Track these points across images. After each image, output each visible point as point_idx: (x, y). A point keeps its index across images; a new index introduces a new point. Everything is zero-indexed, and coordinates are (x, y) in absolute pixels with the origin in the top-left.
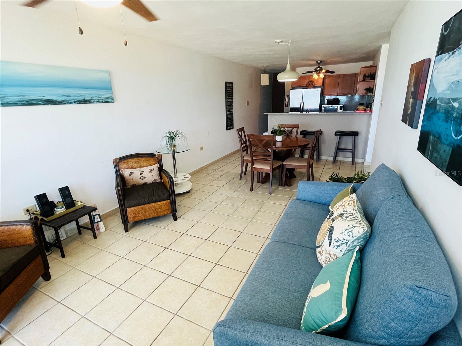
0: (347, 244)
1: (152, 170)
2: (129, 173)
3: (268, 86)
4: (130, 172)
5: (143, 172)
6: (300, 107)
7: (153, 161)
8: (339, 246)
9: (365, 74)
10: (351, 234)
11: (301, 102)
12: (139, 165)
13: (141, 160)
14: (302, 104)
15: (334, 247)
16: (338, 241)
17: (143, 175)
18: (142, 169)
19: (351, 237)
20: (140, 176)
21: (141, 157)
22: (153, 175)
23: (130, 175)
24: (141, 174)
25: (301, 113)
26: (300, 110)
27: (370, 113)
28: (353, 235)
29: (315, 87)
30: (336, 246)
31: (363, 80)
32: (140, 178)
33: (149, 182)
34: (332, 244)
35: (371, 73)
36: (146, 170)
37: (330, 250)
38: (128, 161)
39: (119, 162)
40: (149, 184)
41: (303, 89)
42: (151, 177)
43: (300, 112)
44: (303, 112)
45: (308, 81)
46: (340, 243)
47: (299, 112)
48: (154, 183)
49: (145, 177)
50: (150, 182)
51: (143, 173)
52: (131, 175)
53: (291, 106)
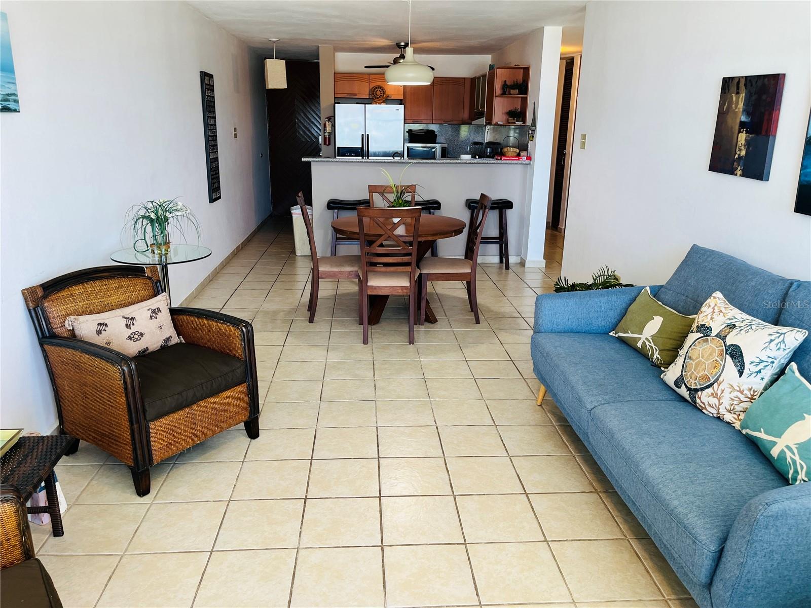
0: (773, 365)
1: (155, 312)
2: (95, 327)
3: (285, 89)
4: (98, 324)
5: (133, 319)
6: (361, 147)
7: (140, 287)
8: (760, 371)
9: (505, 81)
10: (783, 346)
11: (363, 135)
12: (107, 300)
13: (109, 286)
14: (365, 139)
15: (750, 376)
16: (760, 363)
17: (134, 329)
18: (128, 311)
19: (782, 350)
20: (128, 332)
21: (107, 278)
22: (160, 327)
23: (99, 333)
24: (128, 326)
25: (365, 159)
26: (360, 152)
27: (527, 162)
28: (785, 346)
29: (387, 100)
30: (755, 372)
31: (502, 94)
32: (130, 338)
33: (152, 348)
34: (746, 372)
35: (517, 82)
36: (141, 311)
37: (741, 384)
38: (73, 292)
39: (45, 297)
40: (153, 353)
41: (365, 104)
42: (158, 331)
43: (363, 158)
44: (368, 158)
45: (372, 85)
46: (762, 366)
47: (361, 158)
48: (165, 349)
49: (142, 335)
50: (156, 346)
51: (133, 324)
52: (103, 332)
53: (340, 143)
